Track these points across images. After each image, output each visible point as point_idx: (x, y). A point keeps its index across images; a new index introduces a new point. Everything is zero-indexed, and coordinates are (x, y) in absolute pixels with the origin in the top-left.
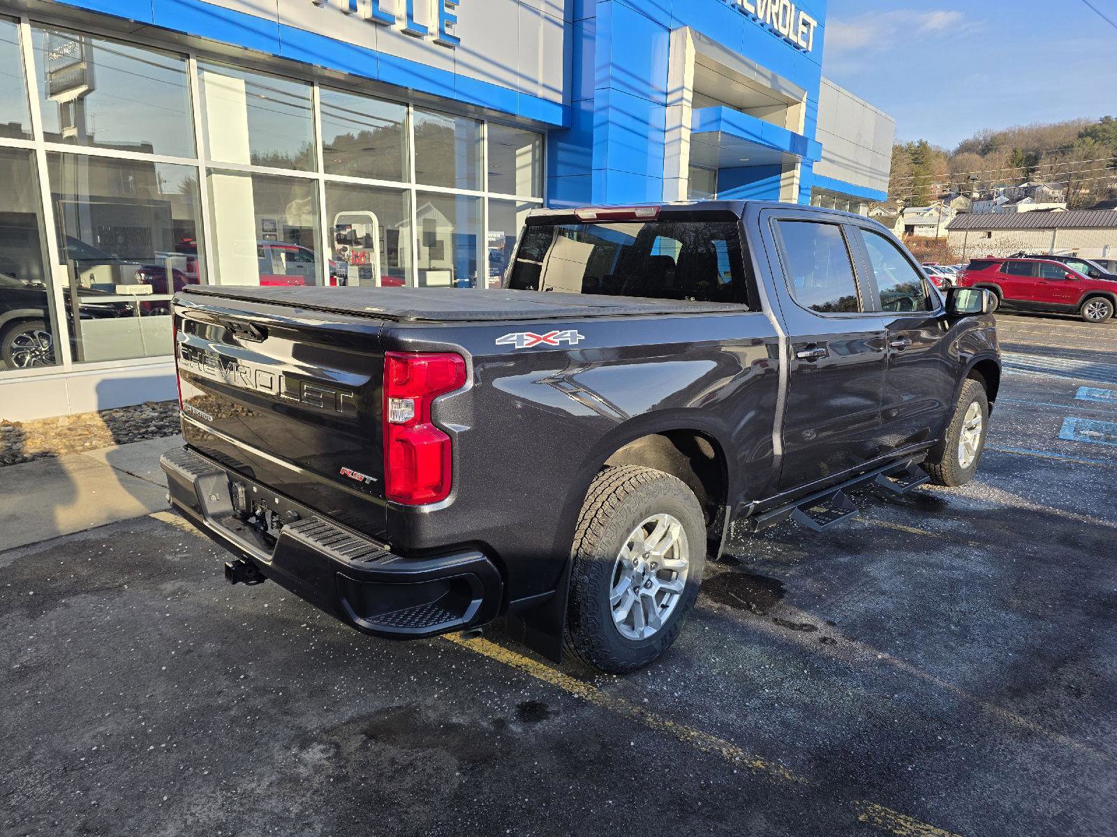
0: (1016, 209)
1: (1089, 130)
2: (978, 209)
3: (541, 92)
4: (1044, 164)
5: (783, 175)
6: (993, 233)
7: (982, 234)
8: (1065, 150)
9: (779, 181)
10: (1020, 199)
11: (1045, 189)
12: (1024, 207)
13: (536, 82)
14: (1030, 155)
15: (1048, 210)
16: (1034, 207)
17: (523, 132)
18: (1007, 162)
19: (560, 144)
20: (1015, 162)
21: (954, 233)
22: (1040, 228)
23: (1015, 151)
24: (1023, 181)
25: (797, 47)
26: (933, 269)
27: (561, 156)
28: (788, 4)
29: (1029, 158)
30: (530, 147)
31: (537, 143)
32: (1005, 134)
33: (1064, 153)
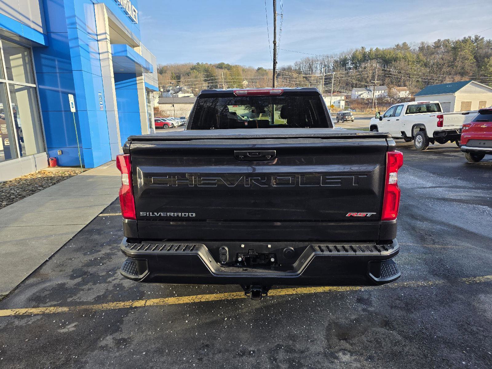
0: (178, 95)
1: (194, 67)
2: (164, 95)
3: (33, 25)
4: (182, 79)
5: (138, 78)
6: (175, 105)
7: (171, 105)
8: (188, 74)
9: (136, 81)
10: (178, 92)
11: (185, 88)
12: (180, 95)
13: (29, 19)
14: (177, 75)
15: (188, 96)
16: (183, 95)
17: (17, 46)
18: (170, 77)
19: (43, 55)
20: (172, 78)
21: (161, 105)
22: (189, 103)
23: (172, 73)
24: (178, 85)
25: (133, 21)
26: (166, 119)
27: (44, 62)
28: (129, 1)
29: (177, 76)
30: (20, 55)
31: (26, 53)
32: (166, 67)
33: (188, 75)
